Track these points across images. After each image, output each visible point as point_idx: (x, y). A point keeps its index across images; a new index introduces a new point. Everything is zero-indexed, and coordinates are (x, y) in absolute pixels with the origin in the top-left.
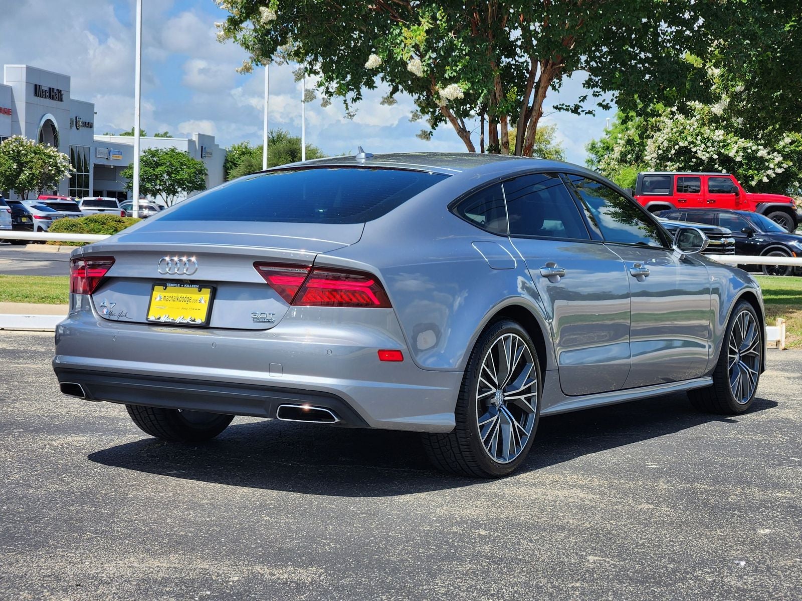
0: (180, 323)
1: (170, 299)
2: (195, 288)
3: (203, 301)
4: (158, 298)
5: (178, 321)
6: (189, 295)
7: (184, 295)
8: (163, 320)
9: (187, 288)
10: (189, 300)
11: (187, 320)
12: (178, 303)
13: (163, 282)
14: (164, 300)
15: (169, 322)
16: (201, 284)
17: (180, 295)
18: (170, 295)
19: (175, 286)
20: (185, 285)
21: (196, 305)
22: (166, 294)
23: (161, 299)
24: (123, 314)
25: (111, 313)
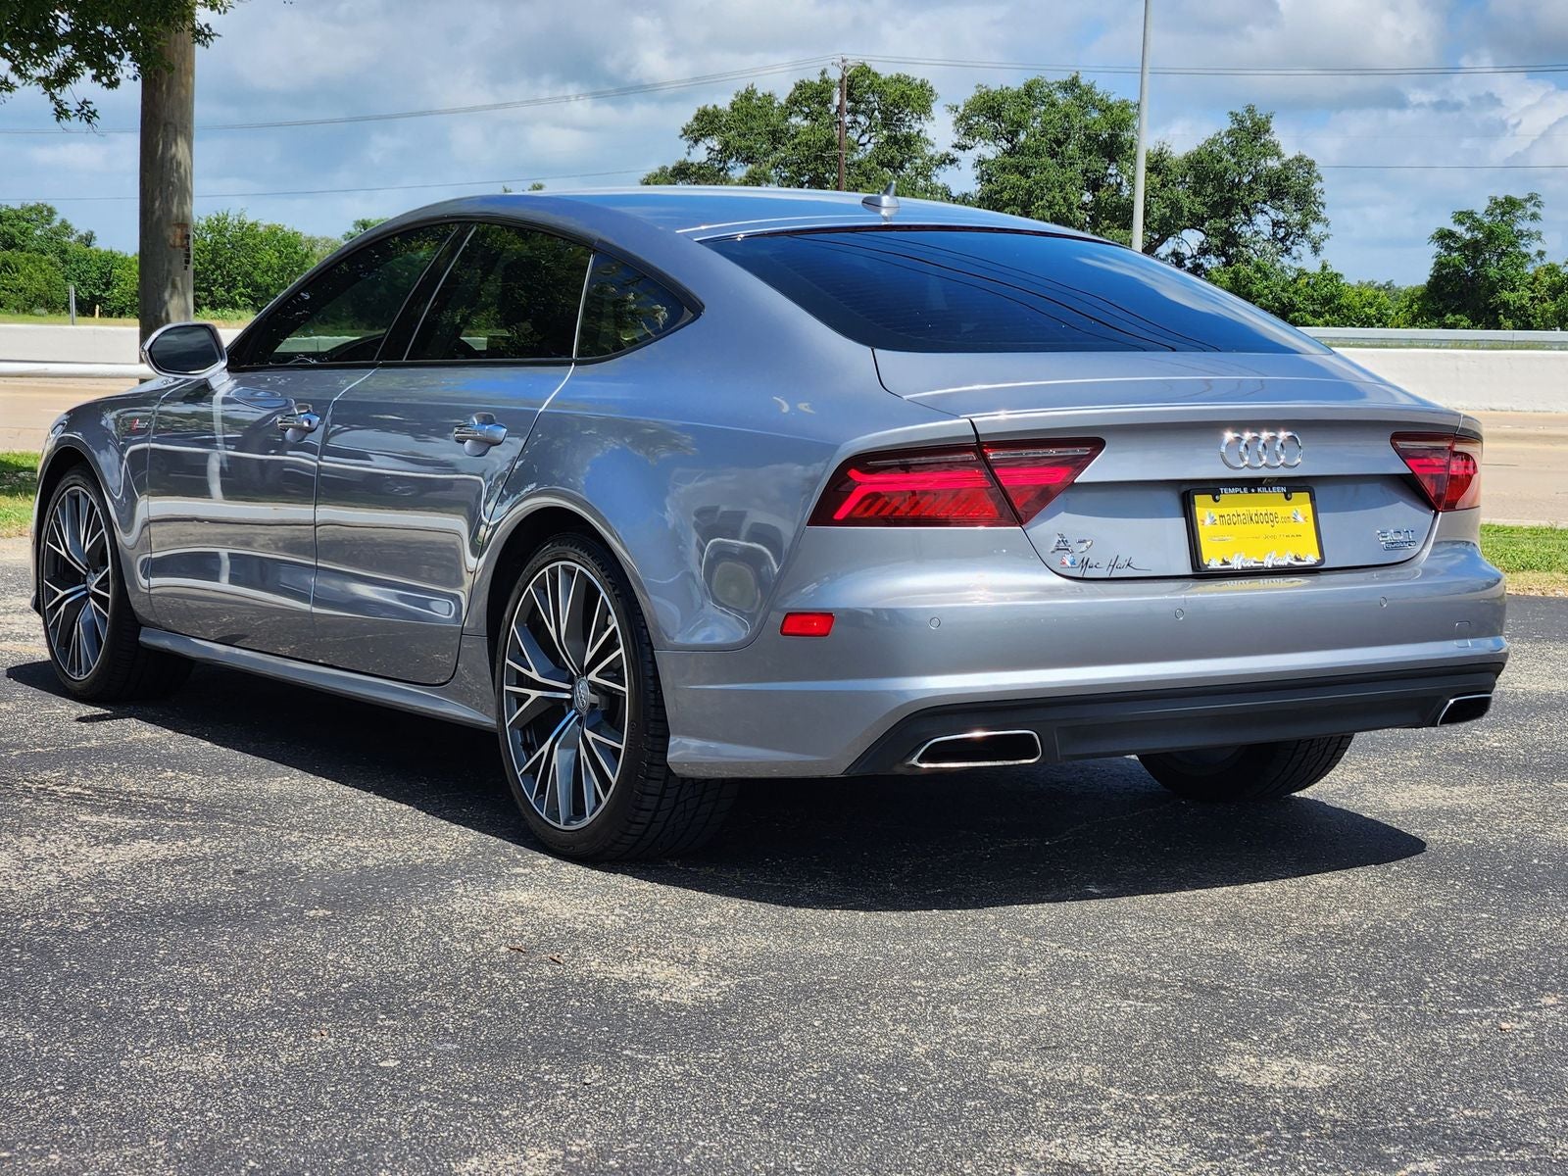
0: (1274, 567)
1: (1235, 519)
2: (1279, 493)
3: (1301, 519)
4: (1209, 521)
5: (1269, 563)
6: (1271, 509)
7: (1262, 510)
8: (1236, 564)
9: (1263, 495)
10: (1272, 519)
11: (1285, 561)
12: (1253, 526)
13: (1213, 487)
14: (1222, 523)
15: (1252, 568)
16: (1292, 485)
17: (1253, 510)
18: (1232, 511)
19: (1238, 493)
20: (1259, 490)
21: (1290, 528)
22: (1225, 511)
23: (1214, 522)
24: (1122, 562)
25: (1085, 564)
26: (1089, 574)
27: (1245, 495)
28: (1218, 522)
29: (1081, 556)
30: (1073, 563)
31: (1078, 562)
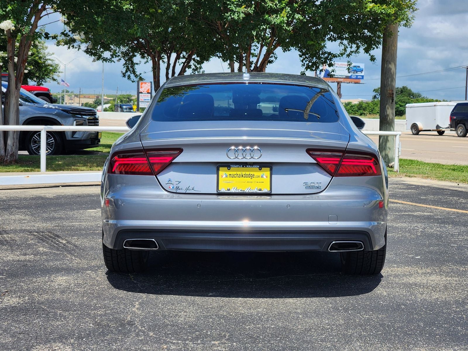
1: (235, 176)
2: (256, 168)
3: (265, 177)
4: (224, 176)
5: (246, 191)
6: (251, 173)
7: (248, 173)
8: (232, 191)
9: (249, 168)
10: (252, 176)
11: (255, 191)
12: (243, 178)
13: (228, 165)
14: (230, 177)
15: (239, 192)
16: (262, 165)
17: (244, 173)
18: (234, 173)
19: (238, 167)
20: (247, 166)
21: (260, 179)
22: (231, 173)
23: (227, 176)
24: (190, 188)
25: (178, 188)
26: (178, 191)
27: (241, 168)
28: (228, 177)
29: (177, 186)
30: (173, 188)
31: (175, 188)
